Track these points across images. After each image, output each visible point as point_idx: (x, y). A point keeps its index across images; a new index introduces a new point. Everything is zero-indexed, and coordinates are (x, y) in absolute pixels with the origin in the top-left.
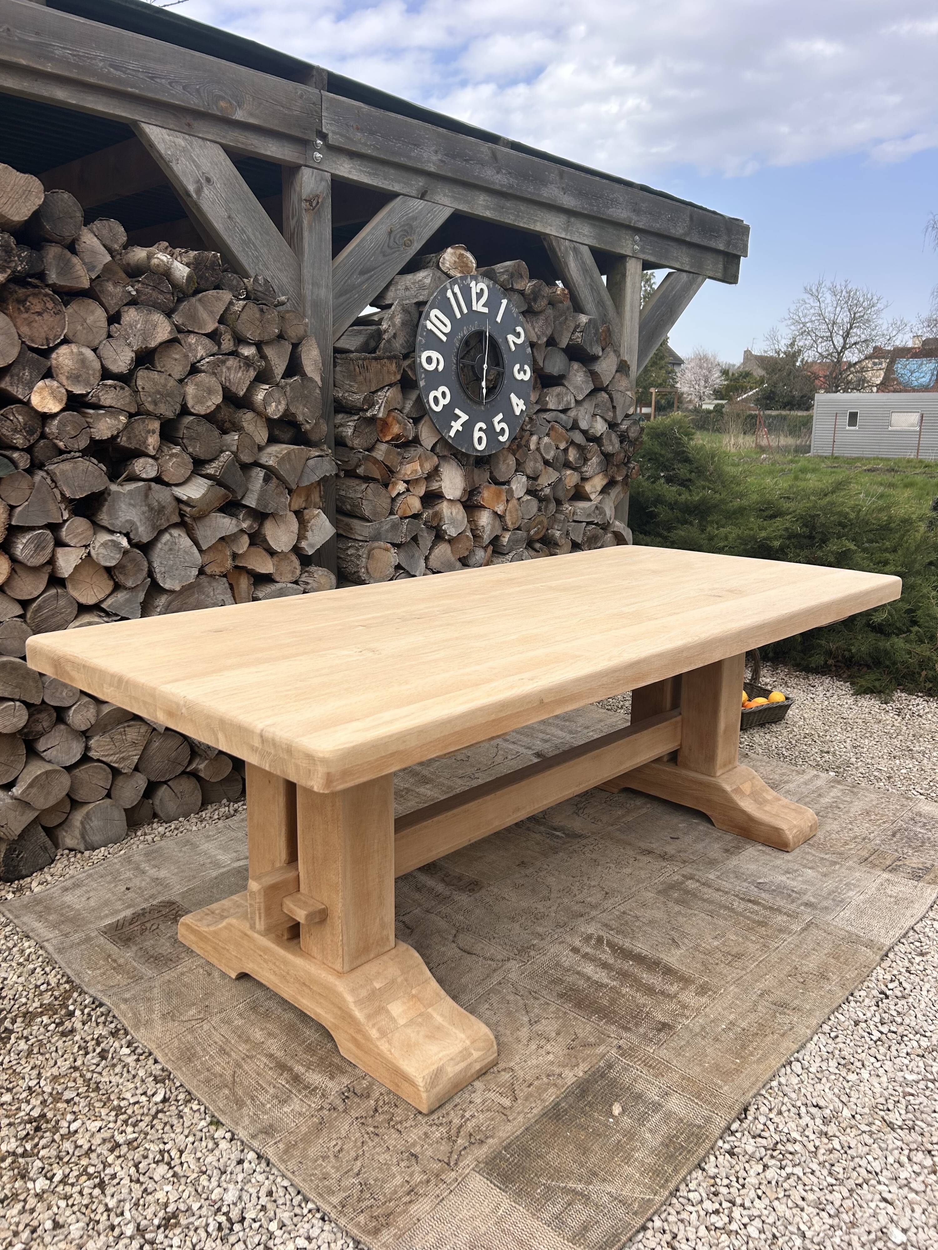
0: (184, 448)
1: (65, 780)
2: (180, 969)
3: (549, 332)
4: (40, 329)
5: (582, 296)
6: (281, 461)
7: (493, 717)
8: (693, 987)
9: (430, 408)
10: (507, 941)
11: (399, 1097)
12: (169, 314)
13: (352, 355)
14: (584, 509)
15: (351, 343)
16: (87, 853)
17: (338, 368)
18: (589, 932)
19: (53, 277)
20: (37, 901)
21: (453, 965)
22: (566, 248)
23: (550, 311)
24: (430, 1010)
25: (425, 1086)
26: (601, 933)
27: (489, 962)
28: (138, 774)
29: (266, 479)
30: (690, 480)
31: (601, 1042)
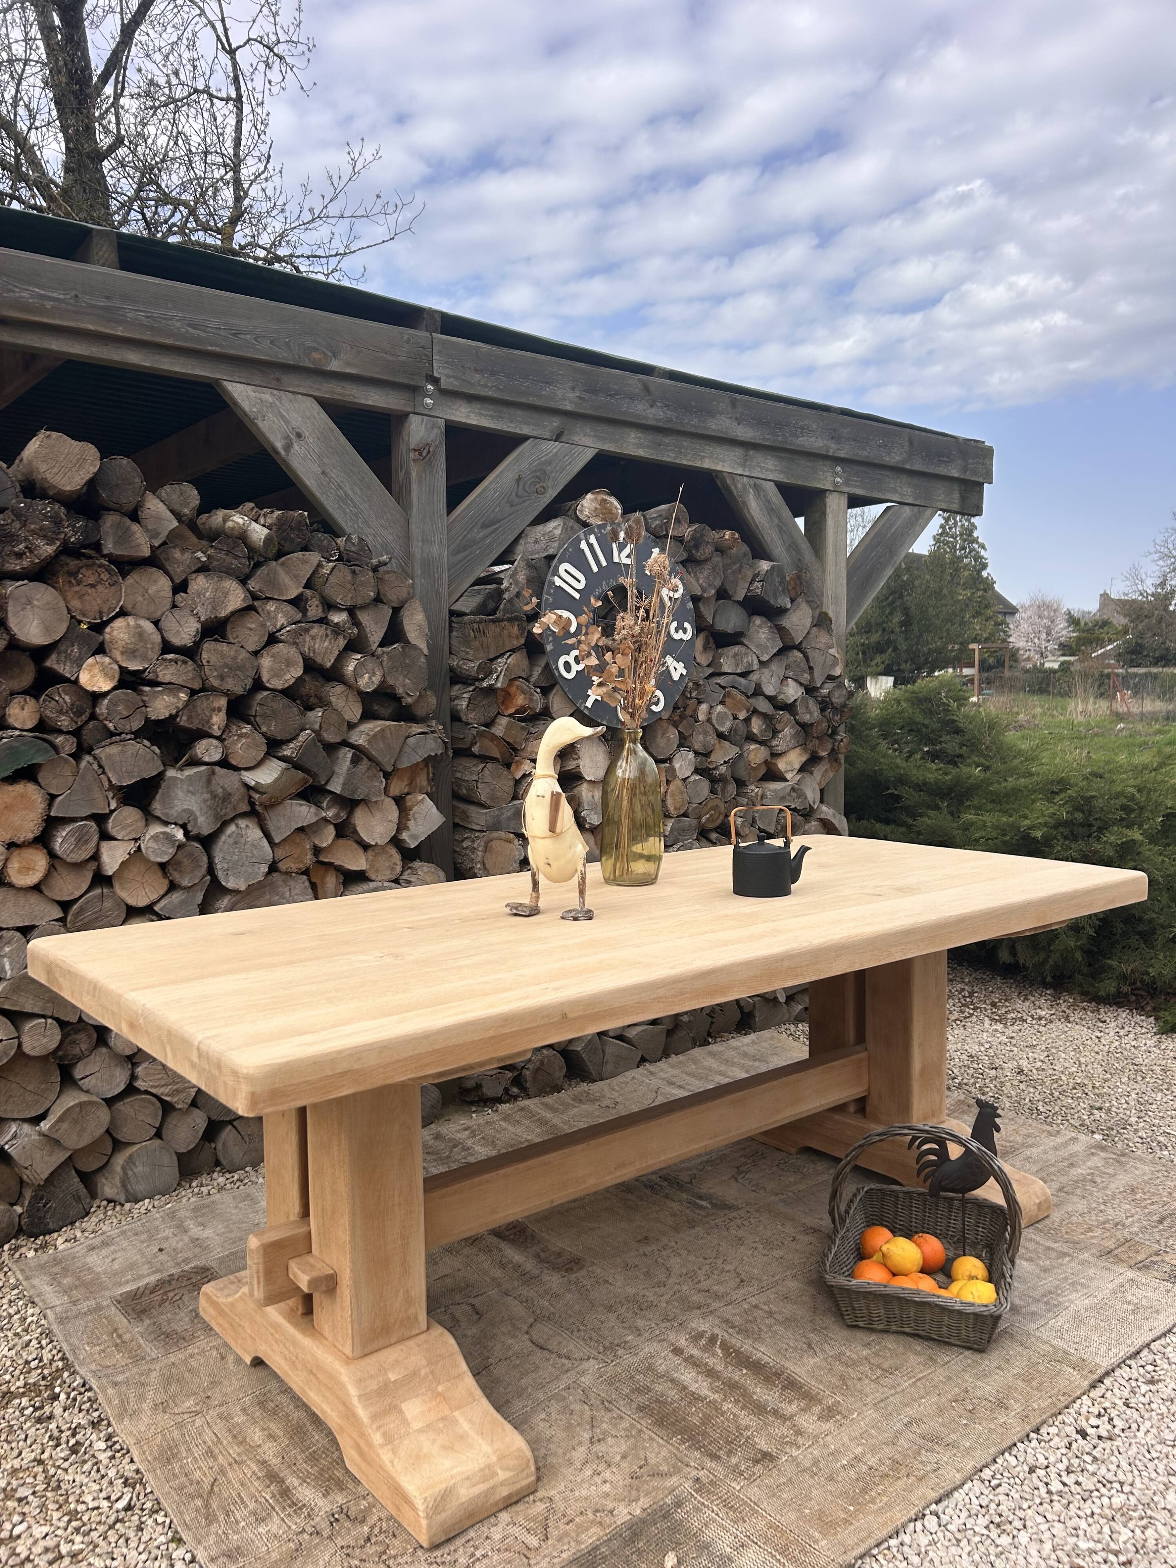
0: (256, 727)
1: (104, 1116)
2: (191, 1350)
3: (718, 583)
4: (93, 602)
5: (769, 541)
6: (373, 739)
7: (491, 1033)
8: (817, 1409)
9: (560, 675)
10: (594, 1335)
11: (400, 1525)
12: (243, 581)
13: (466, 618)
14: (775, 791)
15: (467, 605)
16: (128, 1206)
17: (454, 634)
18: (702, 1328)
19: (109, 547)
20: (56, 1261)
21: (518, 1362)
22: (744, 485)
23: (717, 559)
24: (456, 1414)
25: (425, 1511)
26: (716, 1331)
27: (564, 1361)
28: (196, 1112)
29: (355, 761)
30: (960, 756)
31: (676, 1471)
